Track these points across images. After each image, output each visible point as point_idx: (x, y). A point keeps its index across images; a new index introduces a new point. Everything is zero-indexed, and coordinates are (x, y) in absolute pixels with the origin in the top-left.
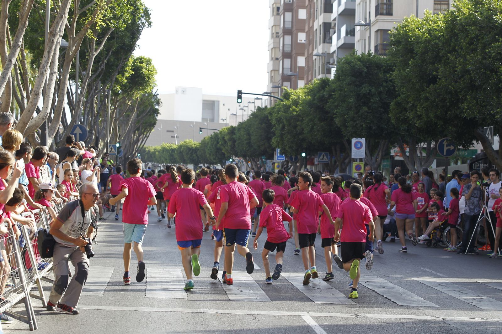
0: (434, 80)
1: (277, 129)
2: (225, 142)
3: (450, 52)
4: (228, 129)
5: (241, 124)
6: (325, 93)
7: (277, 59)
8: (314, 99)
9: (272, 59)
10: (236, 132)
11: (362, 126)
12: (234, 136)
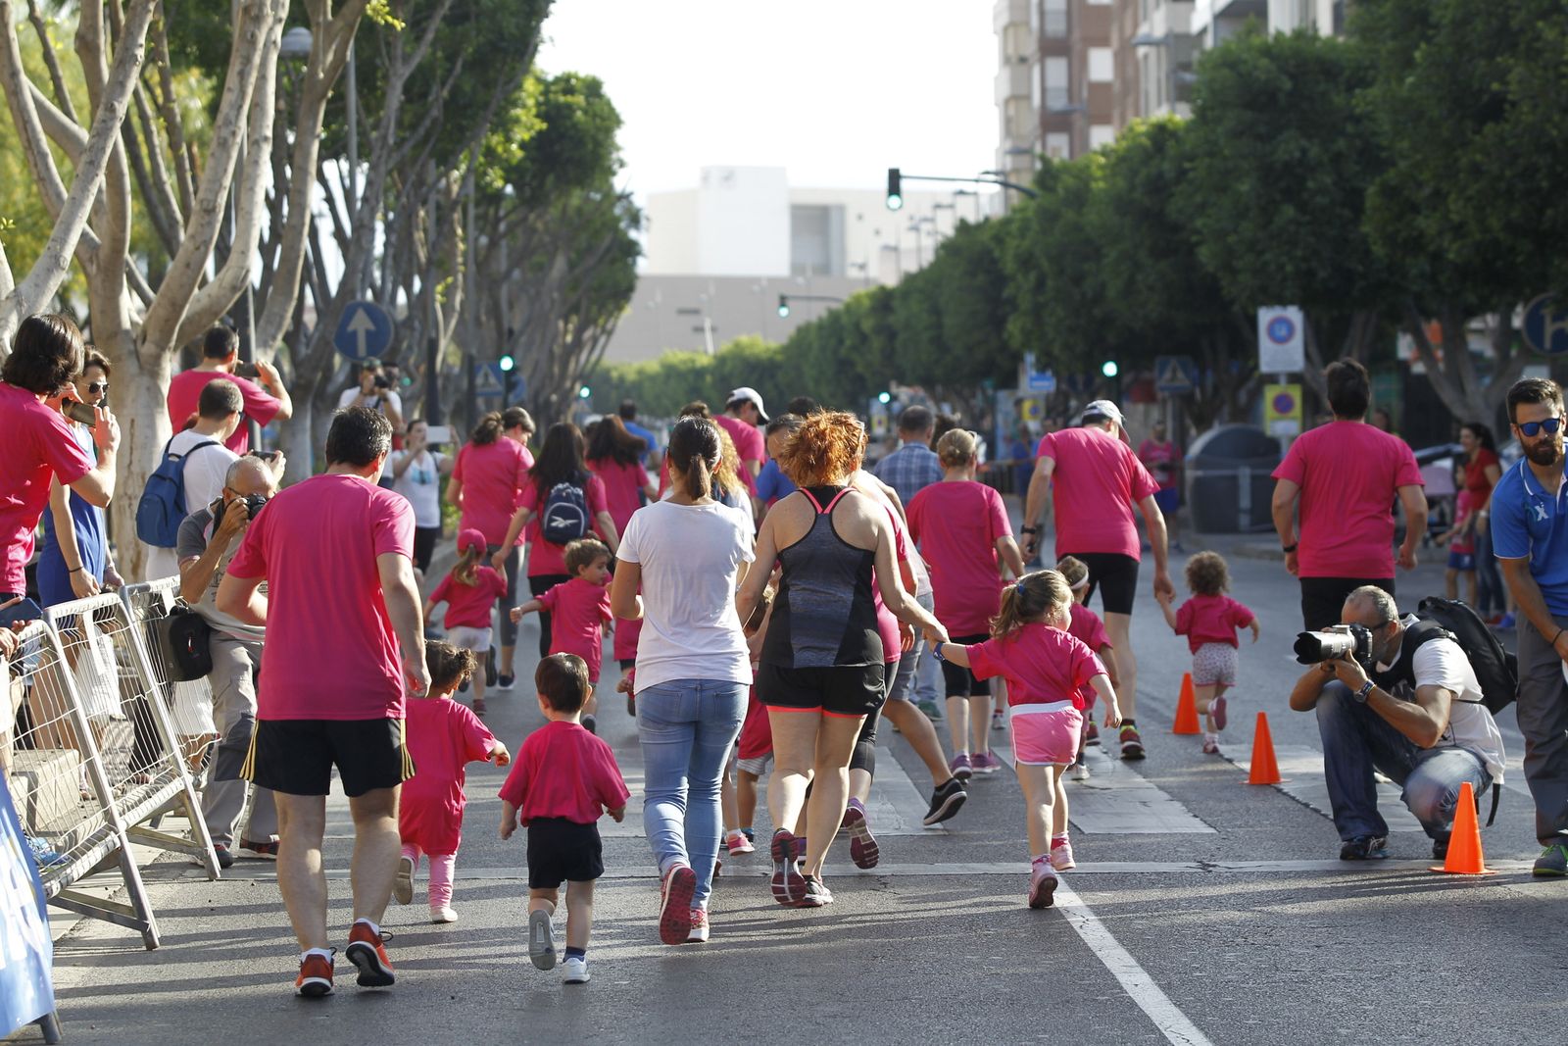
0: (1495, 109)
1: (1021, 288)
2: (864, 338)
3: (1544, 15)
4: (872, 296)
5: (910, 280)
6: (1166, 166)
7: (1023, 60)
8: (1132, 188)
9: (1007, 60)
10: (896, 303)
11: (1281, 267)
12: (891, 319)
